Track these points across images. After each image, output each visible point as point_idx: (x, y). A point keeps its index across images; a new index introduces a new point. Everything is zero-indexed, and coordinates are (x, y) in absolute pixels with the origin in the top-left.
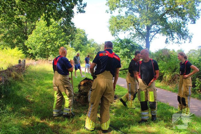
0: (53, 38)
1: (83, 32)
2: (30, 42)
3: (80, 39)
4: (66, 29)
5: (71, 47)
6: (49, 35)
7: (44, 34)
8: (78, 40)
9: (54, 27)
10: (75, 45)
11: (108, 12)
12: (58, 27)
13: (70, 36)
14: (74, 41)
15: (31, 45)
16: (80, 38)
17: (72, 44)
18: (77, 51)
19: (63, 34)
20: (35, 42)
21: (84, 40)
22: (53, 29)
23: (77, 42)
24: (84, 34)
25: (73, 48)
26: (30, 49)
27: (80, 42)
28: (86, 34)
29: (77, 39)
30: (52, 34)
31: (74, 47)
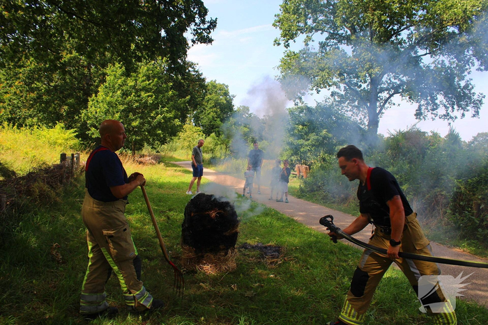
0: (146, 102)
1: (224, 92)
2: (94, 113)
3: (215, 106)
4: (180, 83)
5: (196, 125)
6: (139, 96)
7: (125, 94)
8: (211, 108)
9: (148, 78)
10: (205, 121)
11: (279, 44)
12: (159, 78)
13: (188, 97)
14: (202, 112)
15: (96, 118)
16: (217, 104)
17: (197, 119)
18: (209, 135)
19: (171, 93)
20: (106, 113)
21: (226, 109)
22: (148, 82)
23: (208, 114)
24: (226, 94)
25: (201, 128)
26: (93, 129)
27: (216, 112)
28: (230, 94)
29: (209, 106)
30: (143, 94)
31: (202, 126)
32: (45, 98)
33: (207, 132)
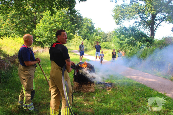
0: (59, 27)
1: (90, 22)
2: (38, 31)
3: (87, 28)
4: (73, 18)
5: (79, 36)
6: (56, 24)
7: (50, 23)
8: (85, 28)
9: (60, 16)
10: (83, 34)
11: (112, 2)
12: (64, 17)
13: (76, 24)
14: (82, 30)
15: (39, 33)
16: (88, 27)
17: (79, 33)
18: (84, 40)
19: (69, 23)
20: (43, 31)
21: (91, 29)
22: (59, 18)
23: (84, 31)
24: (91, 23)
25: (81, 37)
26: (38, 38)
27: (87, 30)
28: (93, 23)
29: (84, 28)
30: (57, 23)
31: (82, 36)
32: (18, 25)
33: (84, 38)
